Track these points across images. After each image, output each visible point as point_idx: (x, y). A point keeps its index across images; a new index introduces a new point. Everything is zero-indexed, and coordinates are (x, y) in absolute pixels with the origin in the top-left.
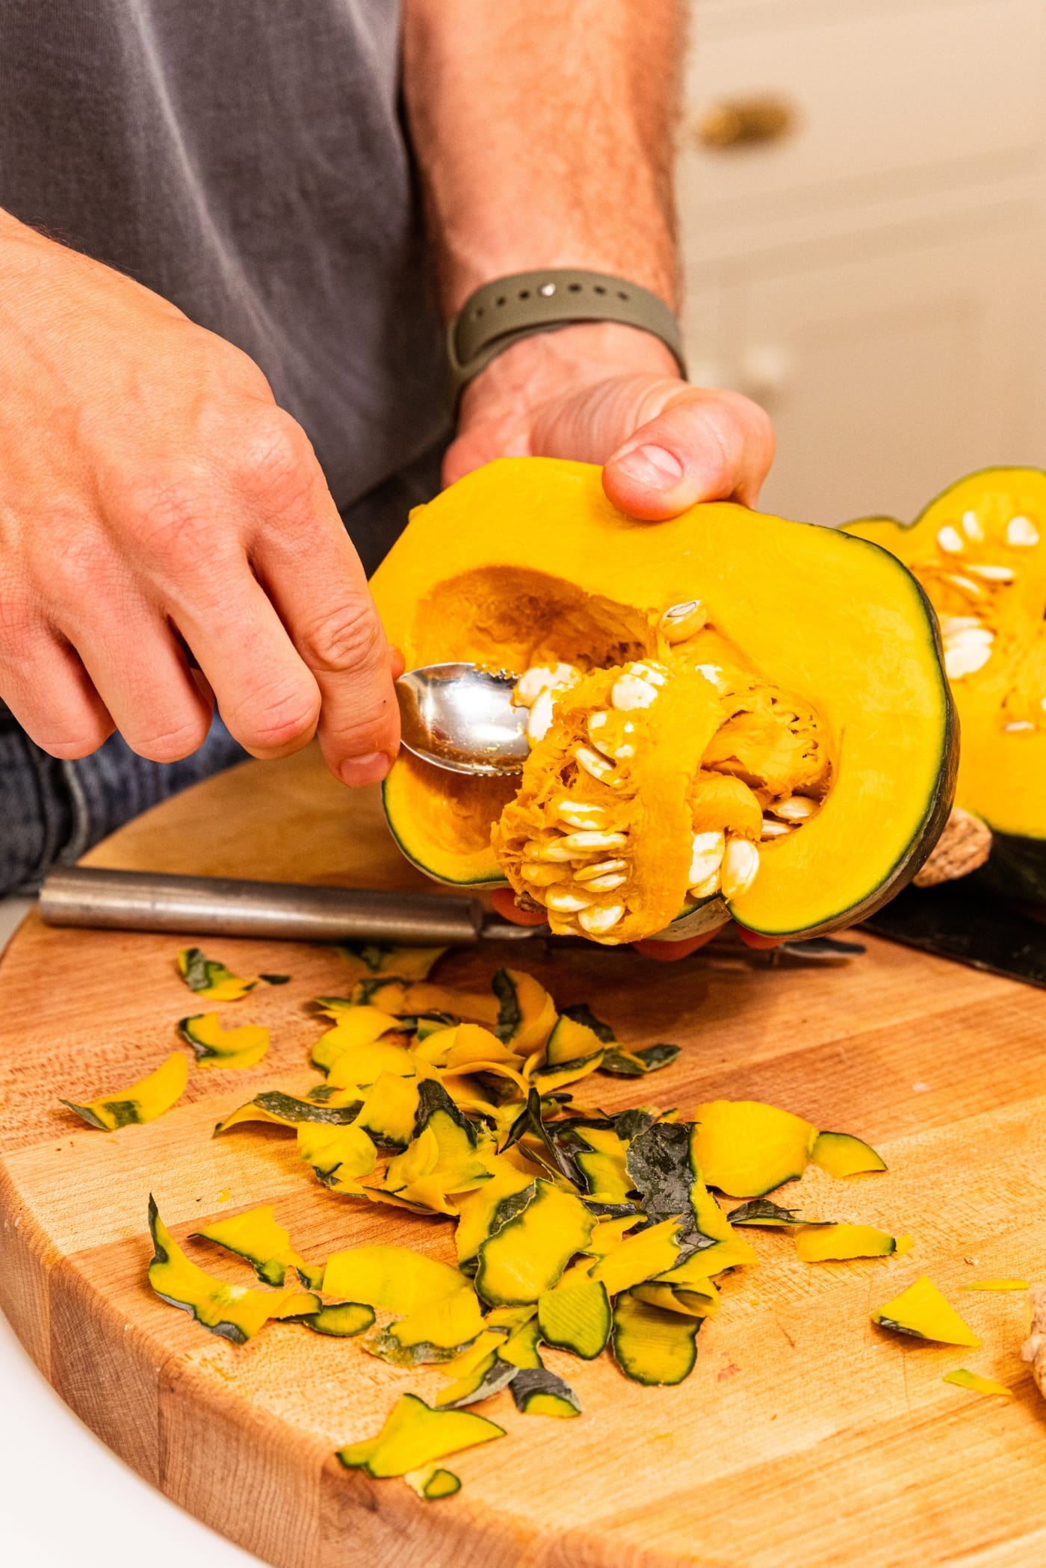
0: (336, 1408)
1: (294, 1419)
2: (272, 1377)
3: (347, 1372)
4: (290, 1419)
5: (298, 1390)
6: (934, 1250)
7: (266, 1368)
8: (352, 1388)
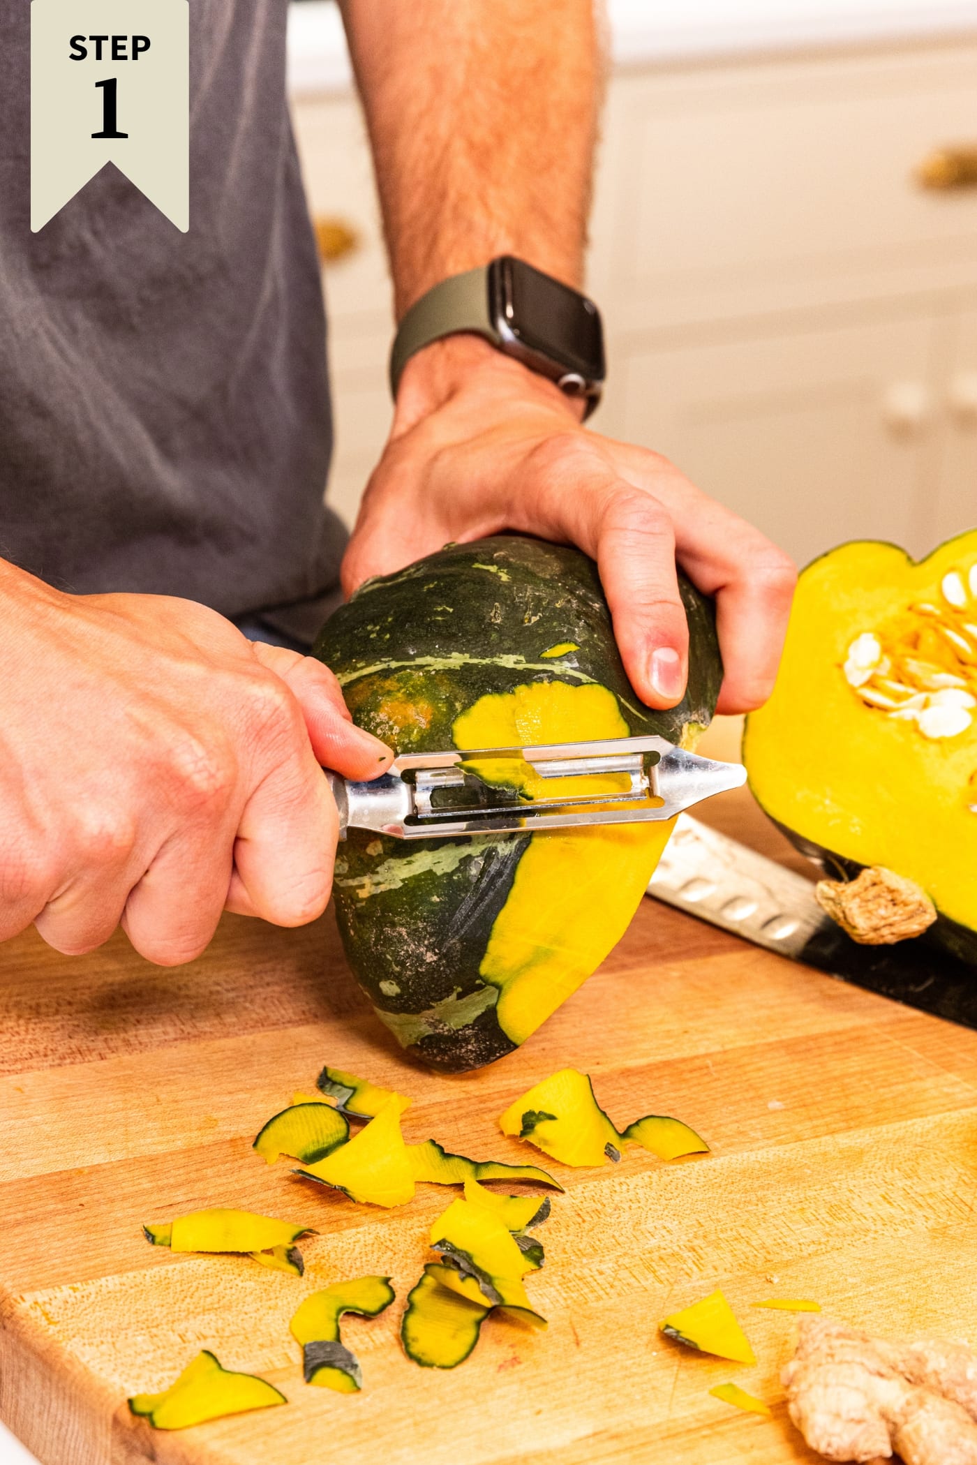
0: (139, 1361)
1: (98, 1367)
2: (91, 1326)
3: (160, 1327)
4: (94, 1367)
5: (110, 1340)
6: (740, 1265)
7: (88, 1317)
8: (160, 1344)
